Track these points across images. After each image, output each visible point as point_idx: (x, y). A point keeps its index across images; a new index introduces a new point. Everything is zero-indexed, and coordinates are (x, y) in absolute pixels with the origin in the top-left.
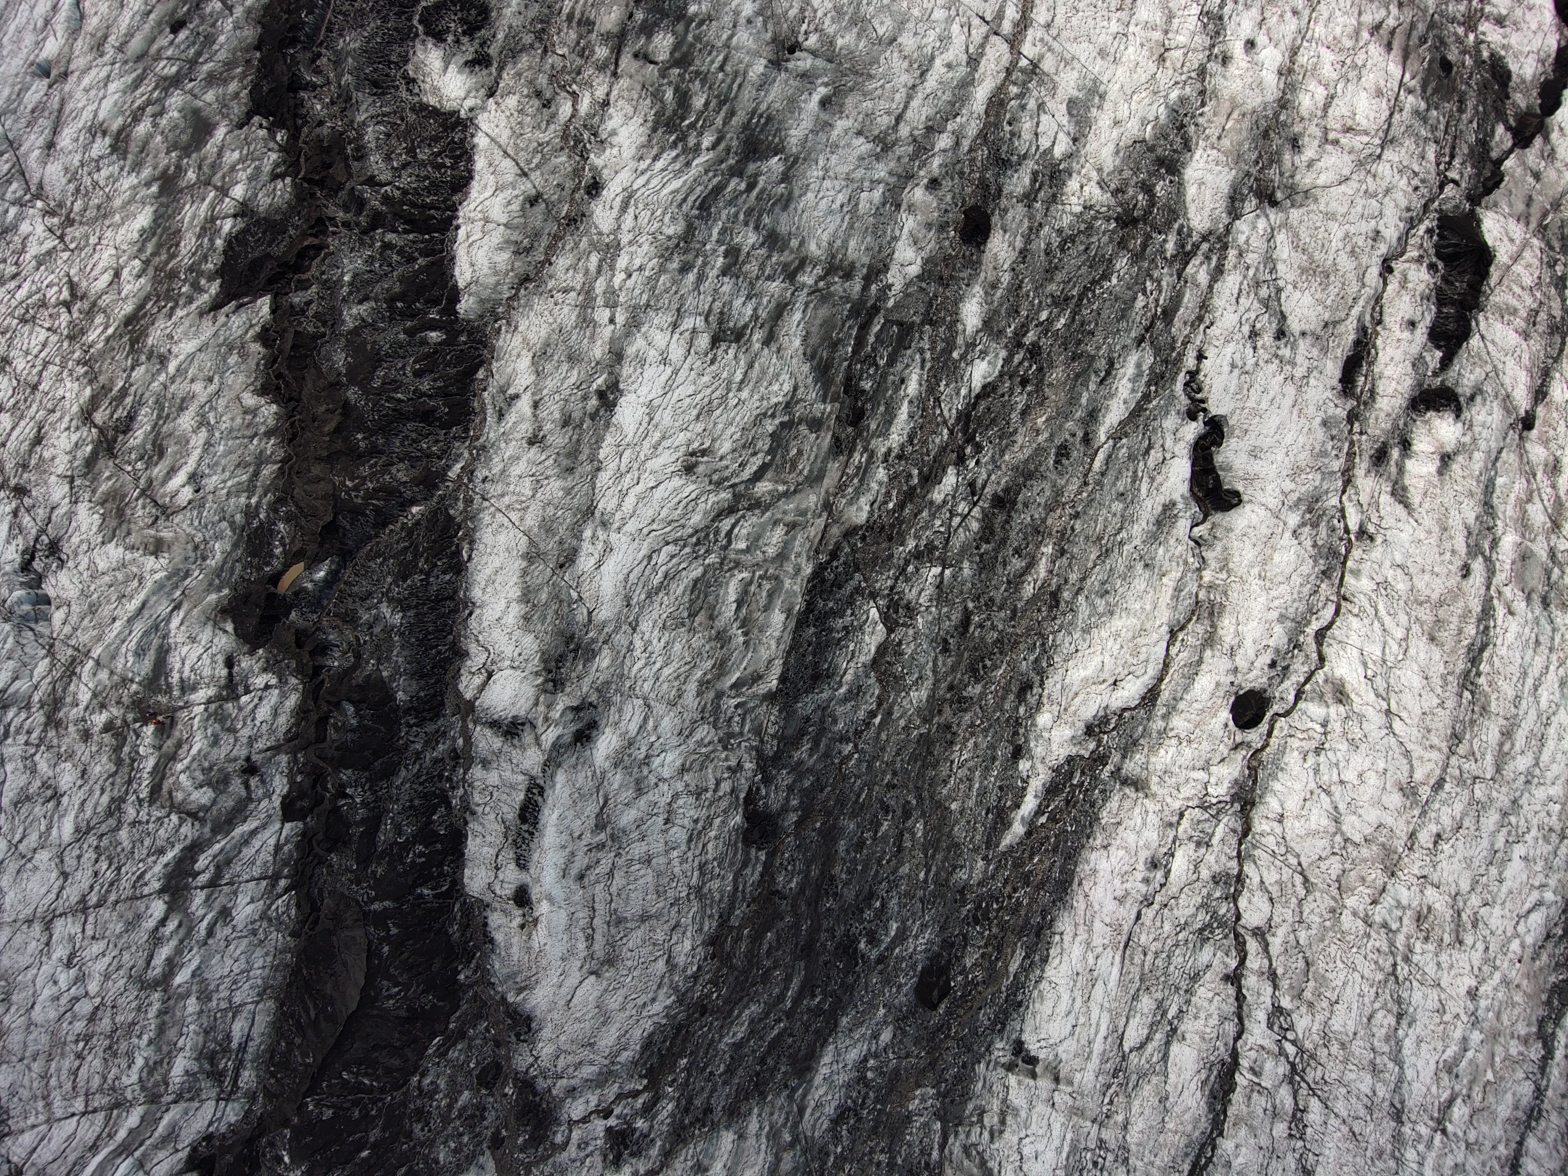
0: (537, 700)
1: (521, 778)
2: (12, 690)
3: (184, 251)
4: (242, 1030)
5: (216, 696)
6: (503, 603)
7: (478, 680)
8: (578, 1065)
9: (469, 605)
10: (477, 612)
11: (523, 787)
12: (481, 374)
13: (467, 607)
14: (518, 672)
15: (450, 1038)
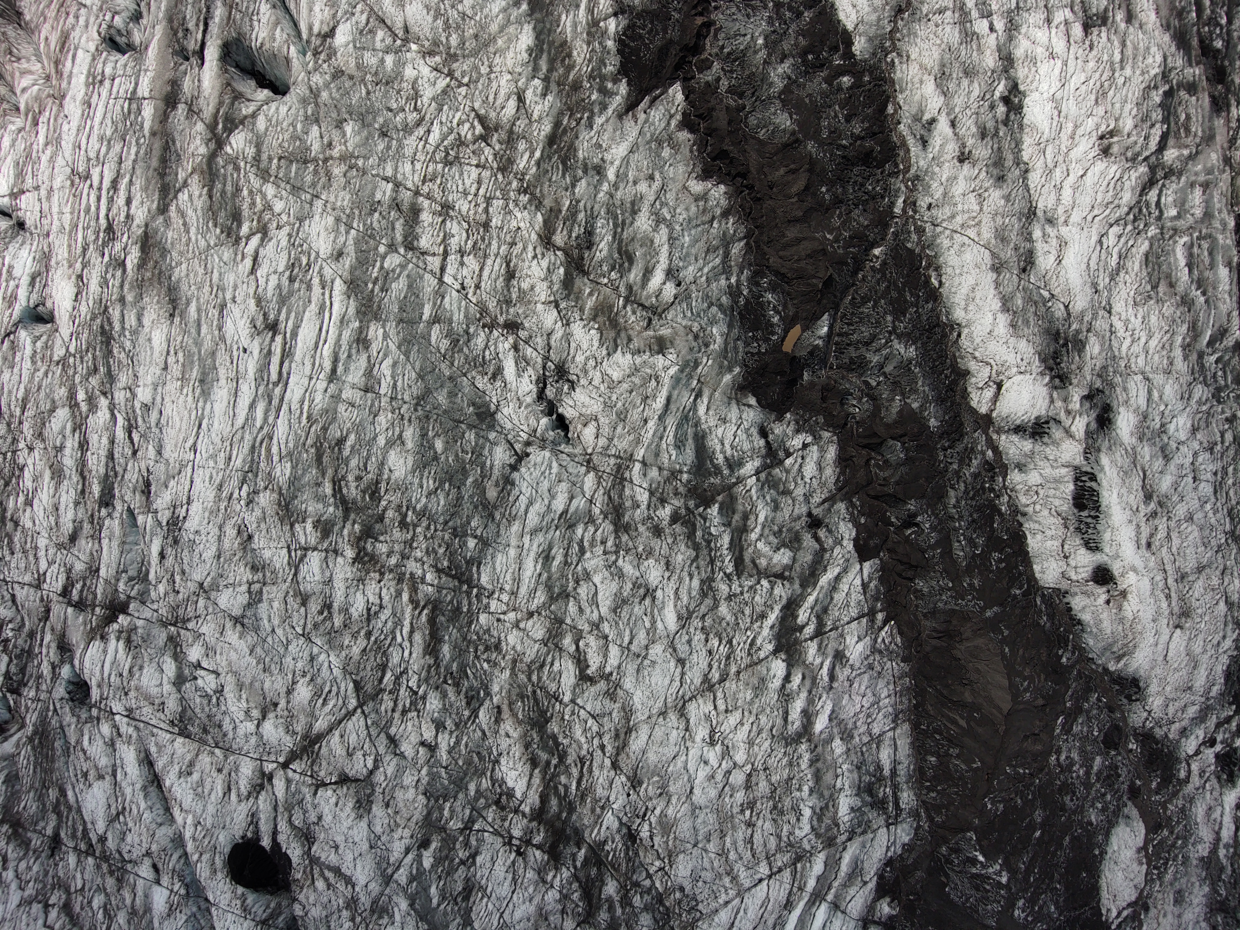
0: (1051, 397)
1: (1064, 471)
2: (572, 509)
3: (579, 60)
4: (889, 757)
5: (762, 466)
6: (990, 316)
7: (989, 394)
8: (1184, 709)
9: (954, 326)
10: (965, 332)
11: (1070, 478)
12: (890, 109)
13: (952, 328)
14: (1028, 376)
15: (1070, 715)
